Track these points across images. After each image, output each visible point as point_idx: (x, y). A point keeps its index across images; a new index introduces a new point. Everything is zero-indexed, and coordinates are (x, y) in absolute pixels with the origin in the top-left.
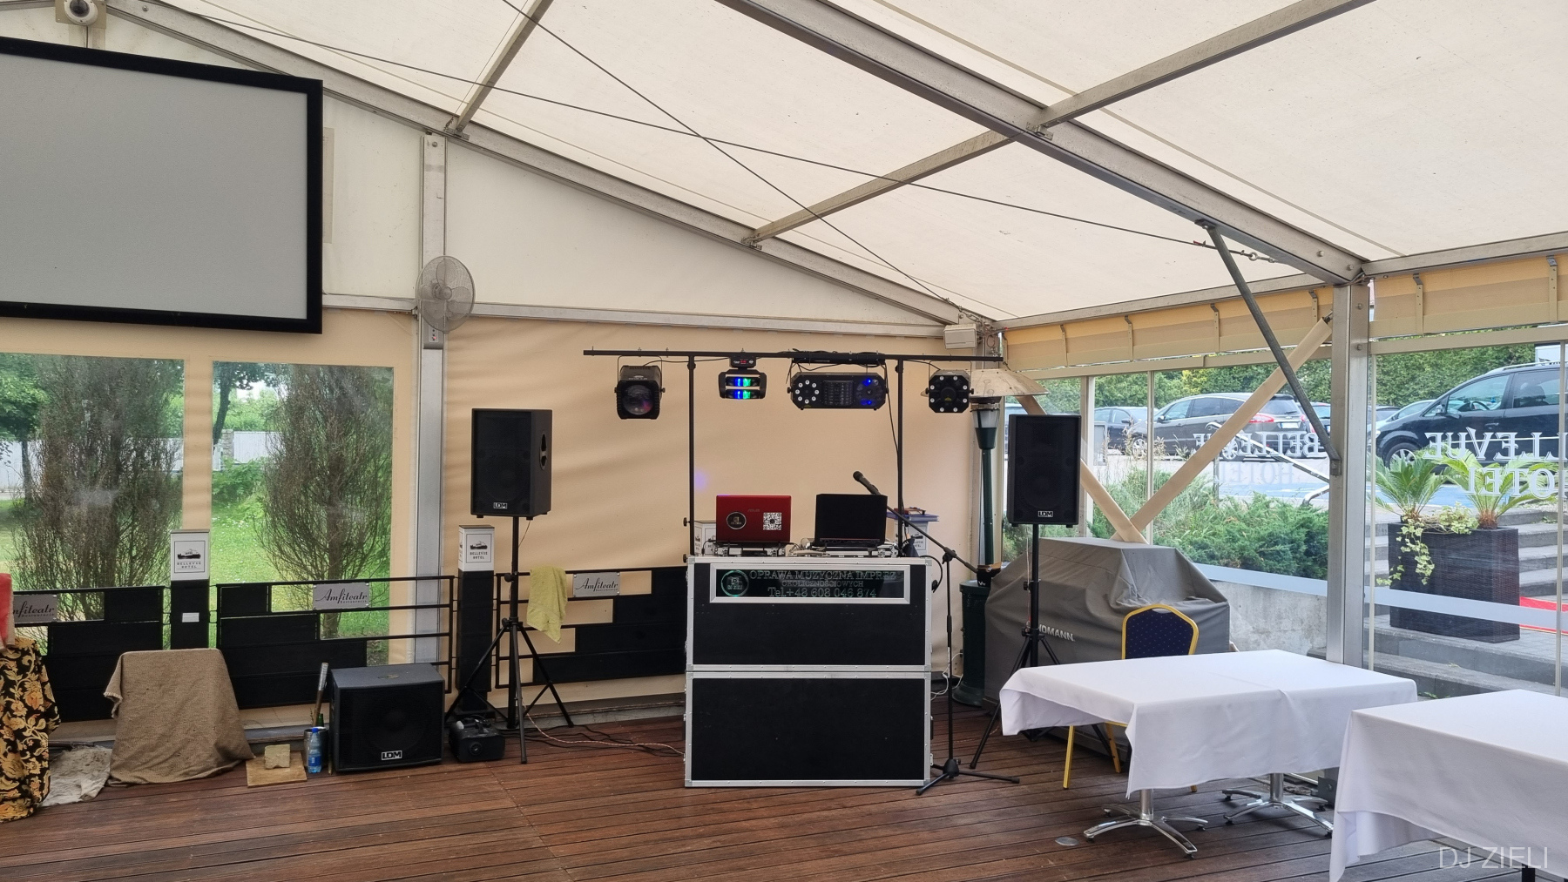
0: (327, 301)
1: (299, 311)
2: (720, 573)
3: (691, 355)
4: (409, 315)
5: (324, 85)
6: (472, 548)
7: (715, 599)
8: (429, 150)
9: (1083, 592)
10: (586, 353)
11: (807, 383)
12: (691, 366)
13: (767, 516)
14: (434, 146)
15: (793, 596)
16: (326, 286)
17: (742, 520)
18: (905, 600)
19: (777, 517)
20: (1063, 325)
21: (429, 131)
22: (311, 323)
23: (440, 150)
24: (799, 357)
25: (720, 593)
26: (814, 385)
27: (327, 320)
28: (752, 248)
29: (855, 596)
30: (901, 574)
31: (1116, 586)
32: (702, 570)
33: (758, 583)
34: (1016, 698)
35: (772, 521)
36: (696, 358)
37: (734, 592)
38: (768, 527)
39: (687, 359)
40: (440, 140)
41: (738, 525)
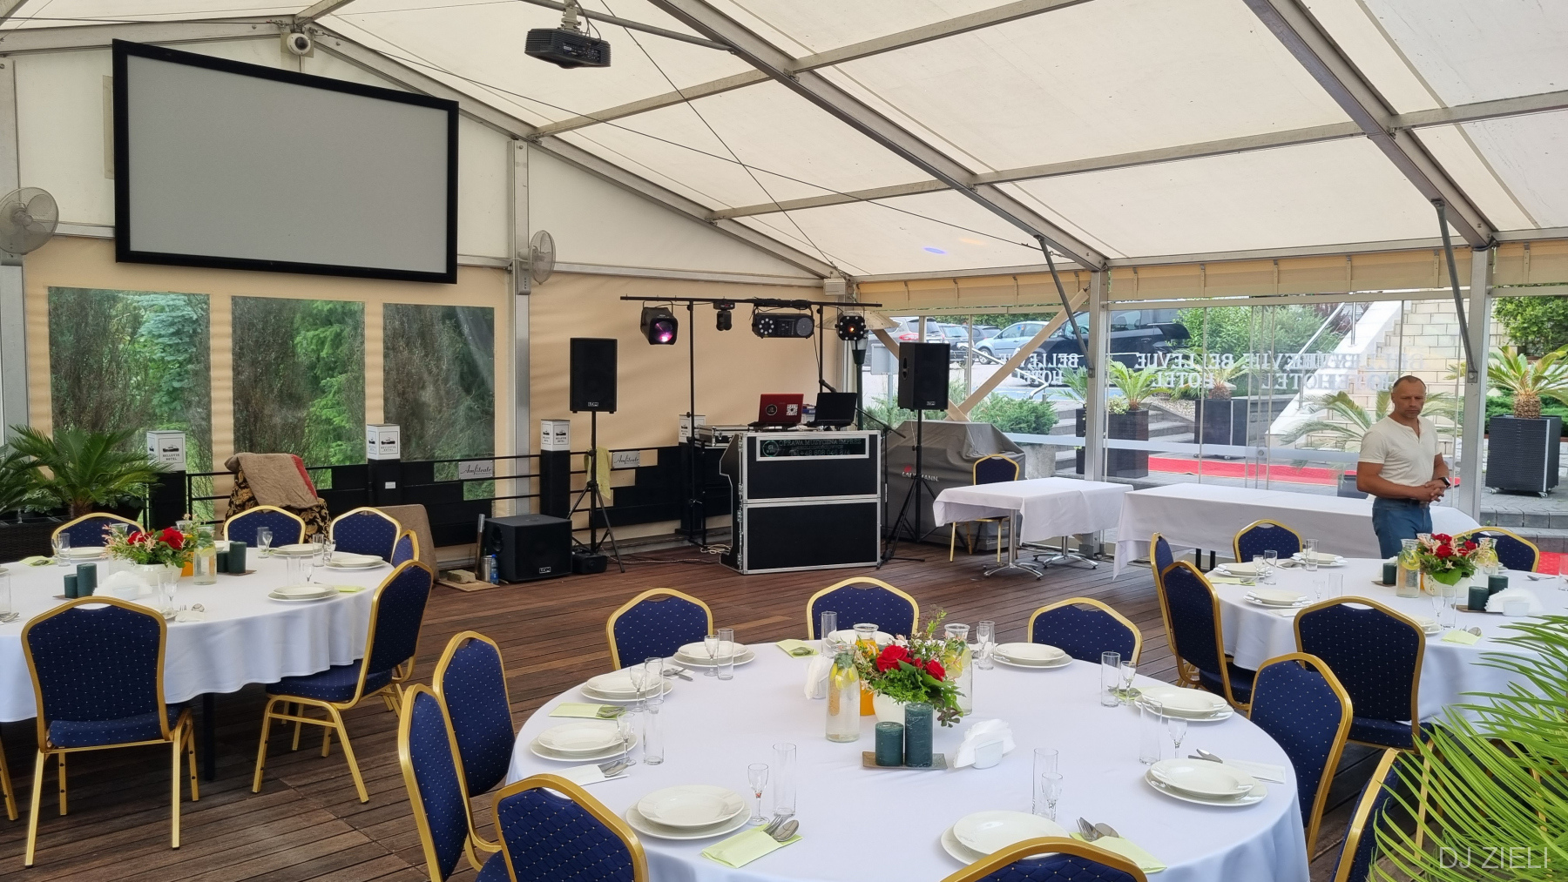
0: (460, 260)
1: (441, 268)
2: (762, 442)
3: (691, 300)
4: (506, 270)
5: (460, 106)
6: (557, 434)
7: (759, 459)
8: (517, 151)
9: (945, 451)
10: (622, 298)
11: (767, 320)
12: (690, 308)
13: (790, 407)
14: (521, 148)
15: (804, 455)
16: (460, 250)
17: (775, 410)
18: (866, 456)
19: (795, 407)
20: (906, 282)
21: (514, 137)
22: (449, 276)
23: (524, 151)
24: (758, 303)
25: (762, 455)
26: (771, 322)
27: (460, 274)
28: (711, 223)
29: (839, 454)
30: (863, 440)
31: (965, 446)
32: (752, 441)
33: (785, 448)
34: (942, 506)
35: (792, 410)
36: (694, 303)
37: (771, 454)
38: (790, 413)
39: (688, 303)
40: (524, 144)
41: (773, 413)
